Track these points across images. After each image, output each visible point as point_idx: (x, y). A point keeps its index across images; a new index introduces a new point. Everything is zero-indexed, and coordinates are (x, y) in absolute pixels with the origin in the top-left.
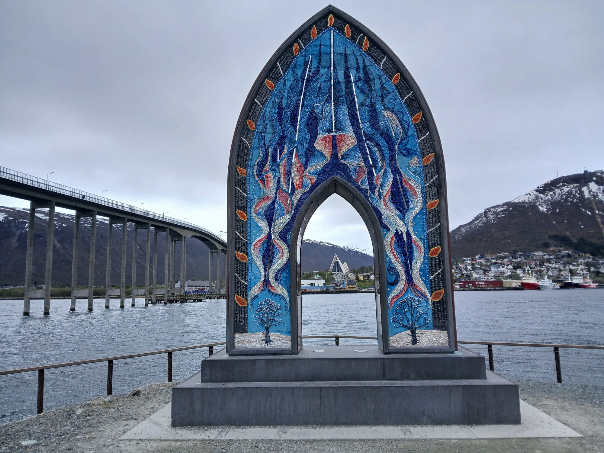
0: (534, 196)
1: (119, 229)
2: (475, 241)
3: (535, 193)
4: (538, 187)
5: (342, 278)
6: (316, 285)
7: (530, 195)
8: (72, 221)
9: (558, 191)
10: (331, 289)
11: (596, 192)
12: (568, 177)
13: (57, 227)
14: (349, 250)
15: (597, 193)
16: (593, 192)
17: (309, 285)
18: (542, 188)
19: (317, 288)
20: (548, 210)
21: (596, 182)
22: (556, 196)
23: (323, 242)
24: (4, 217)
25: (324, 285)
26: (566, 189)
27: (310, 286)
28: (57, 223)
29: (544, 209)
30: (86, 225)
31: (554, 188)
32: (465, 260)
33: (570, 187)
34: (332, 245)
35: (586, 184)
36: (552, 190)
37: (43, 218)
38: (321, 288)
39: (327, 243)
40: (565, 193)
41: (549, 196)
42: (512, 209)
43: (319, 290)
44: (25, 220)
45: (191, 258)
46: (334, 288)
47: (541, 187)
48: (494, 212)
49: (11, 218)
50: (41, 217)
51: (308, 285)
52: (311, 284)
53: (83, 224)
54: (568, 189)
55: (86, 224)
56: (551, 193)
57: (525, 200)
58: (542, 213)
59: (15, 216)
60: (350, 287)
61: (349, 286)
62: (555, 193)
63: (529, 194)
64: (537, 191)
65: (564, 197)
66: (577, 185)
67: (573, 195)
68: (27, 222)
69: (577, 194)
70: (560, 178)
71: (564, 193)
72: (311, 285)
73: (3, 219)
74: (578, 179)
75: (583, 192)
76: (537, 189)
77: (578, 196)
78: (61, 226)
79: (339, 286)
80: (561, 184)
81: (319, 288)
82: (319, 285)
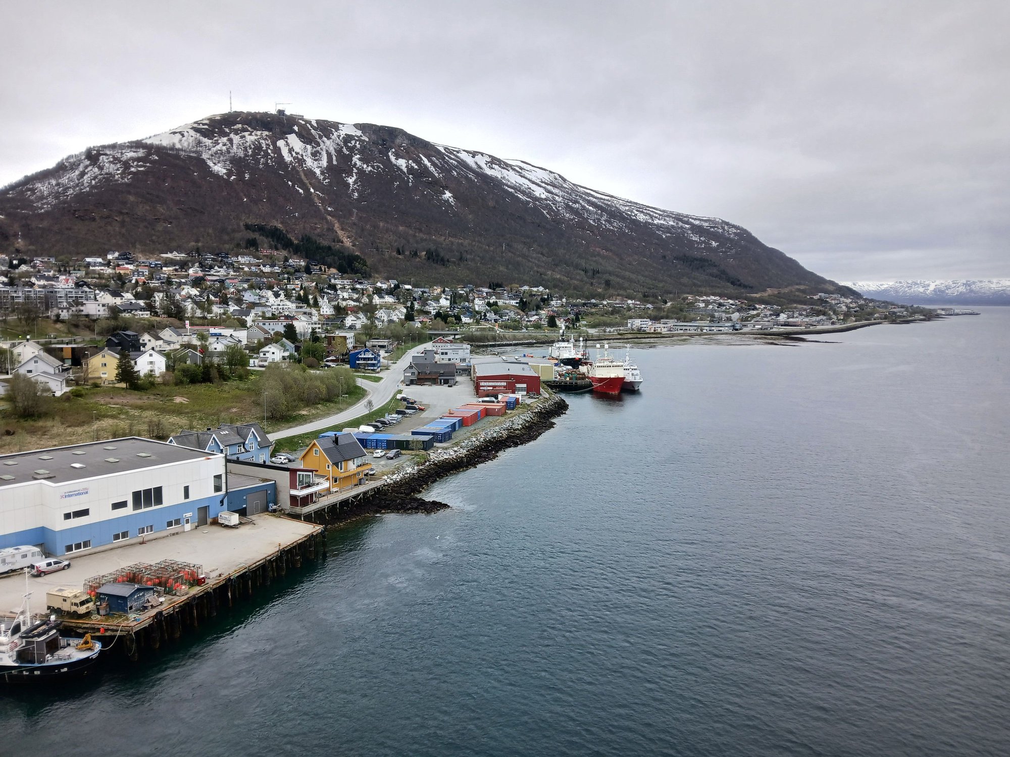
0: (191, 139)
2: (94, 219)
3: (192, 133)
4: (195, 123)
6: (171, 497)
7: (183, 136)
9: (236, 139)
11: (301, 153)
12: (249, 114)
15: (302, 156)
16: (297, 153)
17: (123, 504)
18: (206, 127)
20: (230, 173)
21: (300, 135)
22: (235, 147)
25: (217, 488)
26: (250, 138)
27: (129, 510)
29: (219, 169)
31: (227, 130)
32: (89, 264)
33: (256, 135)
35: (283, 135)
36: (224, 134)
38: (203, 509)
40: (250, 146)
41: (221, 145)
42: (156, 158)
47: (204, 124)
48: (115, 158)
51: (116, 506)
54: (253, 138)
56: (225, 139)
57: (174, 145)
58: (217, 176)
62: (231, 141)
63: (180, 132)
64: (196, 130)
65: (250, 152)
66: (267, 133)
67: (263, 151)
69: (269, 151)
70: (237, 114)
71: (248, 144)
72: (136, 506)
74: (269, 123)
75: (279, 148)
76: (195, 125)
77: (272, 155)
80: (240, 126)
81: (189, 515)
82: (187, 496)
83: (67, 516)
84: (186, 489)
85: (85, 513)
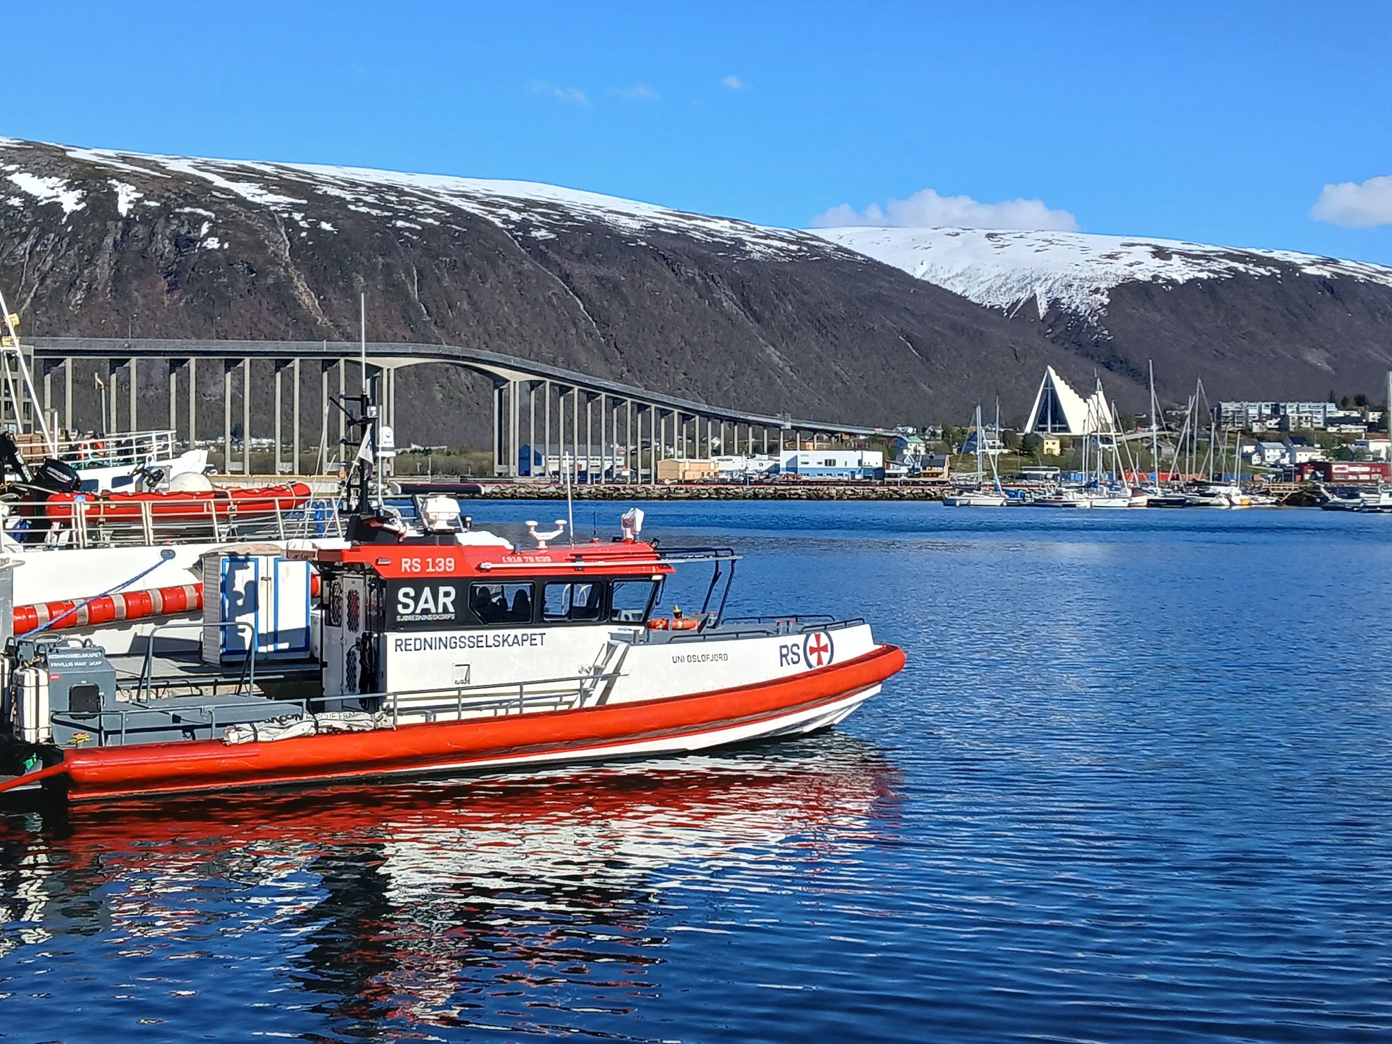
1: (516, 237)
8: (352, 207)
13: (304, 234)
17: (820, 463)
19: (840, 472)
24: (132, 198)
27: (823, 466)
28: (303, 219)
30: (400, 223)
37: (257, 200)
43: (845, 476)
44: (200, 211)
49: (153, 204)
50: (250, 198)
51: (818, 463)
52: (826, 461)
53: (389, 219)
55: (401, 218)
59: (167, 194)
68: (205, 218)
72: (826, 464)
73: (131, 206)
78: (314, 229)
82: (846, 465)
84: (846, 462)
85: (807, 463)
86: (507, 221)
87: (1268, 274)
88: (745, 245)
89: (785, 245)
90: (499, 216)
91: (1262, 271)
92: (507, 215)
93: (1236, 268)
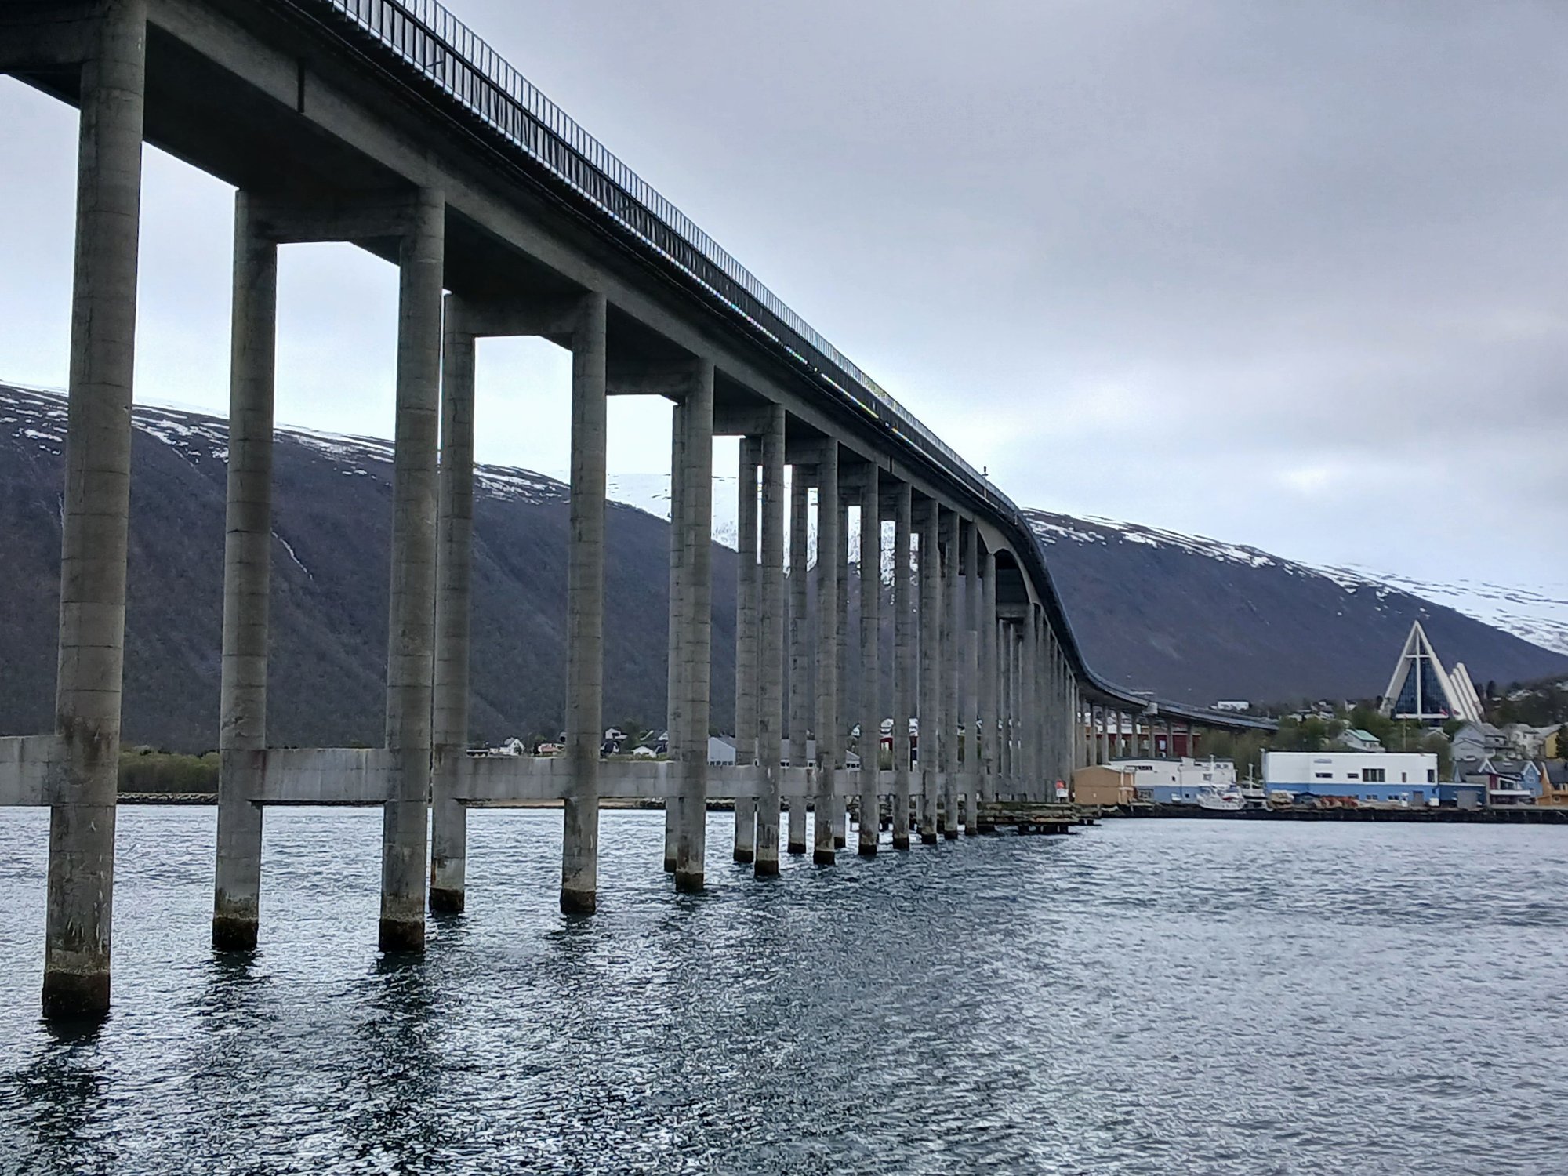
1: (191, 458)
5: (1488, 749)
6: (1392, 778)
10: (1466, 802)
14: (1364, 590)
17: (1355, 776)
19: (1394, 793)
23: (1218, 545)
25: (1430, 779)
27: (1359, 781)
30: (30, 433)
34: (1271, 558)
38: (1417, 792)
39: (1242, 548)
43: (1405, 804)
45: (543, 612)
46: (1481, 798)
51: (1351, 776)
52: (1365, 771)
53: (14, 427)
55: (31, 426)
60: (1561, 792)
61: (1557, 788)
72: (1365, 779)
79: (1511, 787)
81: (1405, 794)
82: (1404, 779)
83: (1318, 775)
84: (1404, 775)
85: (1328, 776)
86: (174, 435)
87: (1091, 540)
88: (481, 482)
89: (528, 483)
90: (163, 430)
91: (1083, 535)
92: (173, 429)
93: (1057, 531)
